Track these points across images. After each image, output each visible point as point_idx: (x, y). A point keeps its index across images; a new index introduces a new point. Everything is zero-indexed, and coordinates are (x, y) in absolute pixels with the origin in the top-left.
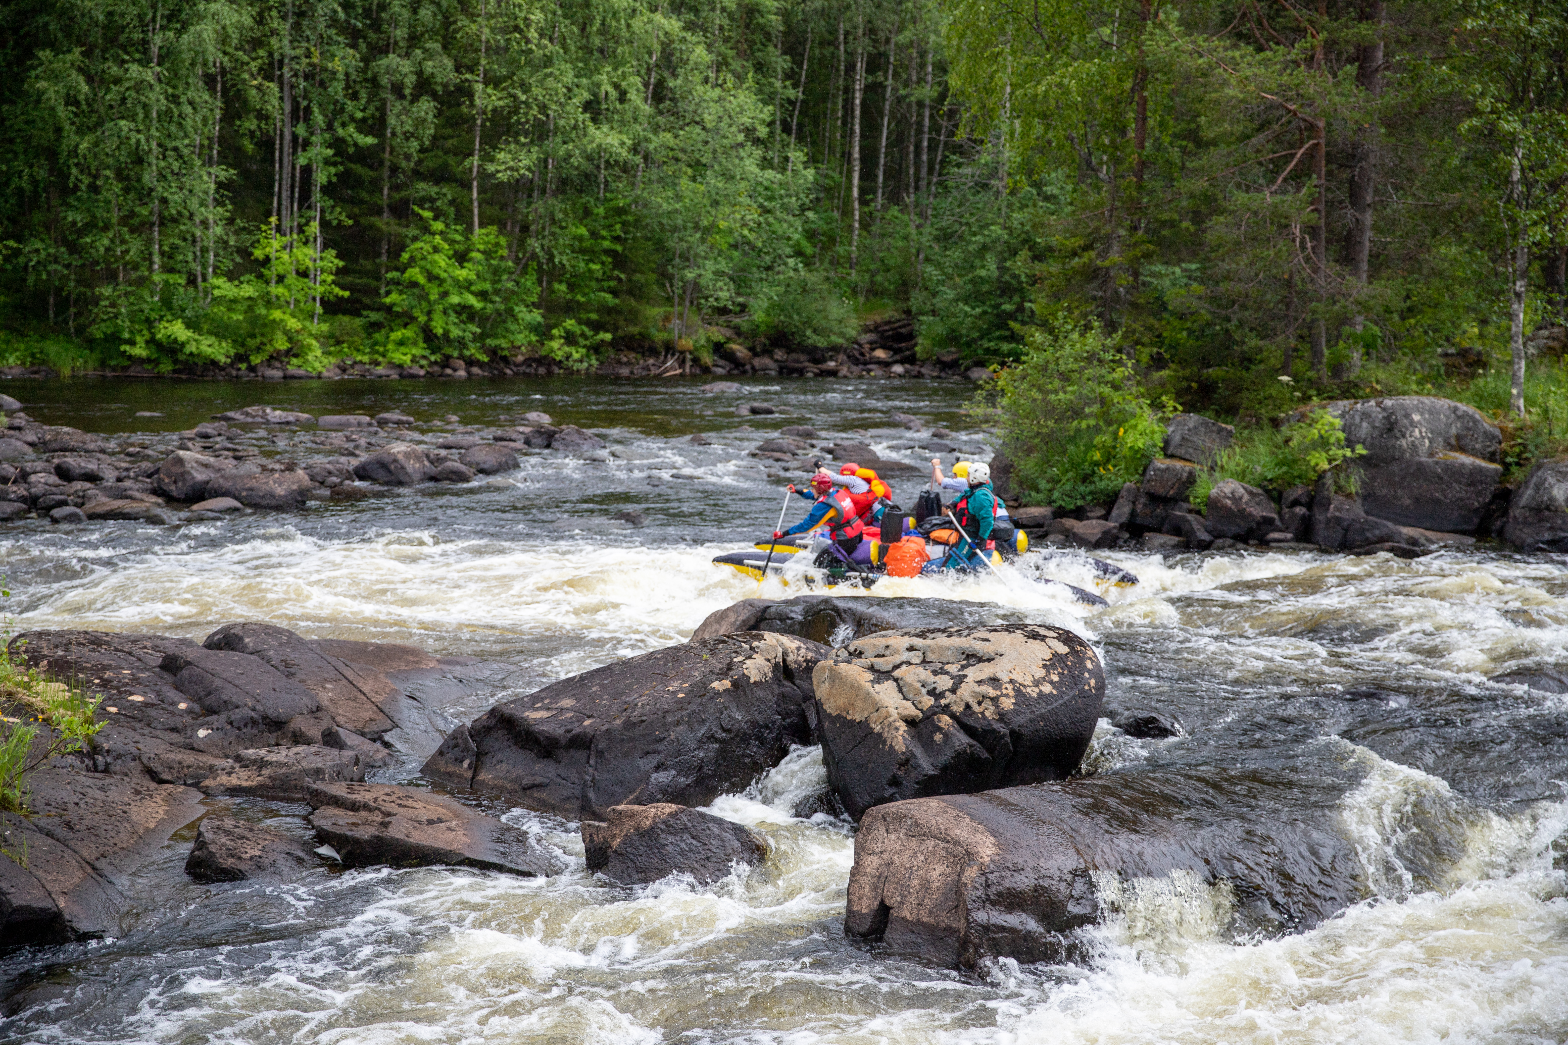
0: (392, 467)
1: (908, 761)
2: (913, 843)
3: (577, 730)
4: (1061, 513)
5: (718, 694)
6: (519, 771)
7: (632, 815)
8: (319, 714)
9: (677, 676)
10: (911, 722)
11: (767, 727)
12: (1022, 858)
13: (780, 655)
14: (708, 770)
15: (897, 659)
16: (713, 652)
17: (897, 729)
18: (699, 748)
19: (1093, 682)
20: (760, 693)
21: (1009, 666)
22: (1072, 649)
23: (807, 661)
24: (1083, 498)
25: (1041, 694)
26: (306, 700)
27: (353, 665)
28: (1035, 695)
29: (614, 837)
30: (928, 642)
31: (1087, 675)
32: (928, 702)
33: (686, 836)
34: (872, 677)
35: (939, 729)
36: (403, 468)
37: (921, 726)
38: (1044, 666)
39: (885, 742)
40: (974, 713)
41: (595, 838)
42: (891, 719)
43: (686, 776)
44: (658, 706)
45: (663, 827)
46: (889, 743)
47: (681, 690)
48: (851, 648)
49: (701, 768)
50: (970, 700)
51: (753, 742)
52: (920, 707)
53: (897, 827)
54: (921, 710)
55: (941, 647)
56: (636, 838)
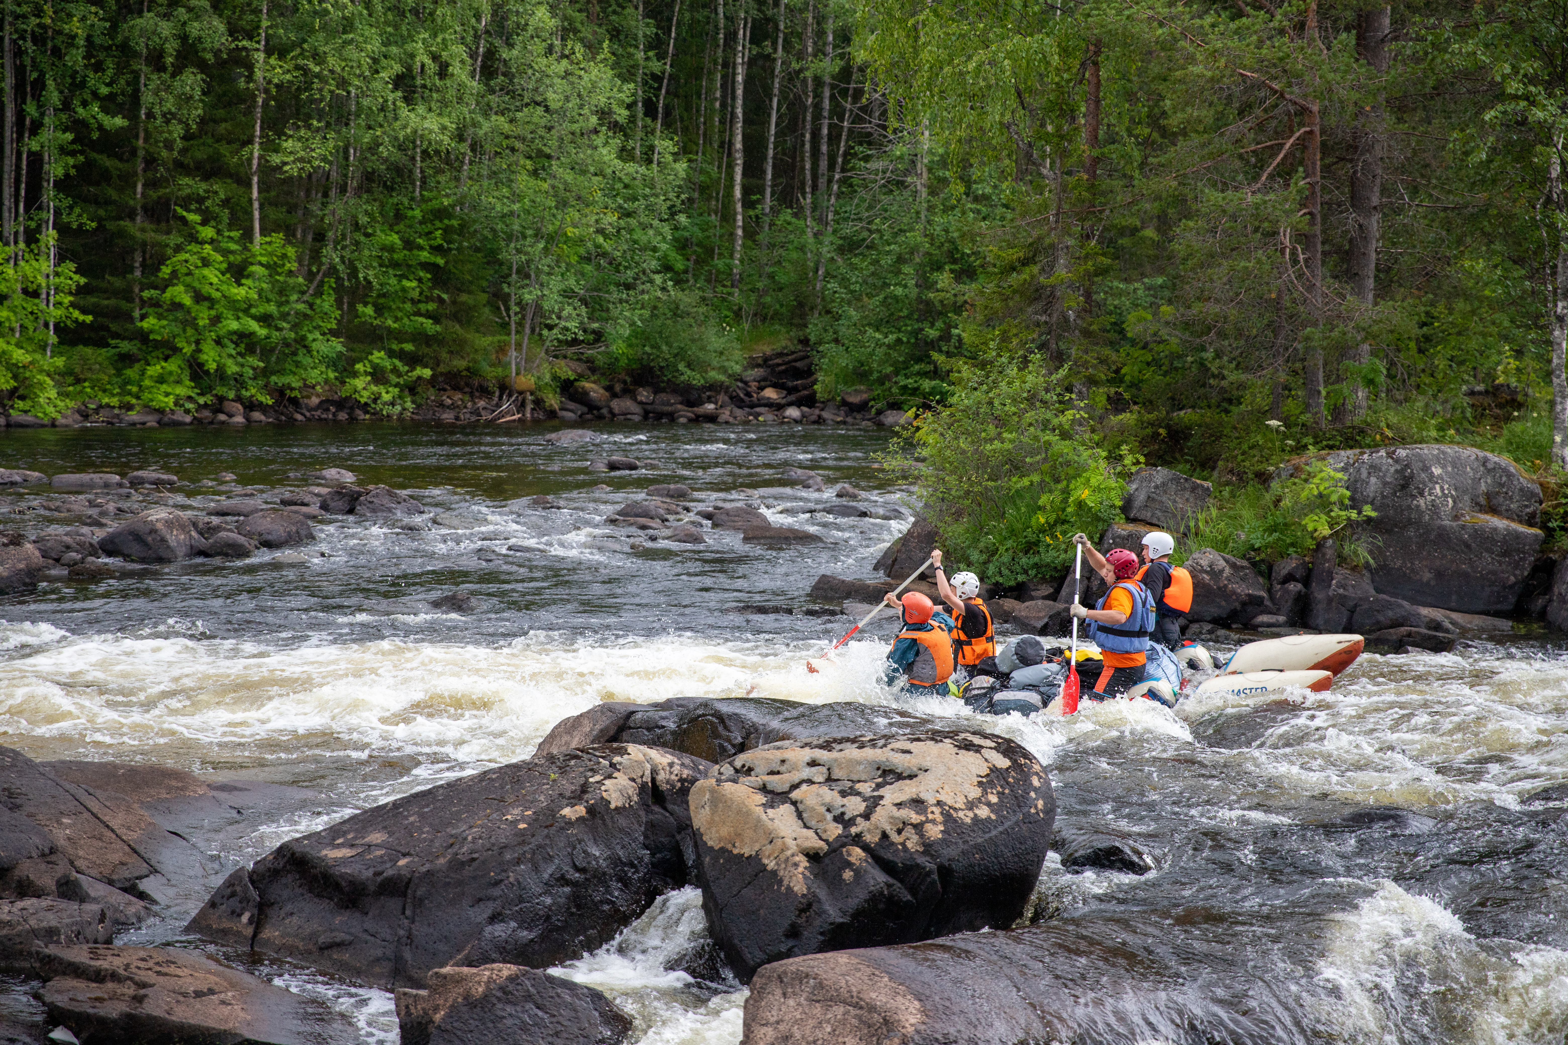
0: (150, 539)
1: (810, 905)
2: (818, 1010)
3: (390, 872)
5: (570, 823)
6: (314, 926)
7: (459, 980)
8: (53, 858)
9: (518, 802)
10: (813, 857)
11: (632, 865)
12: (954, 1027)
13: (648, 773)
14: (556, 920)
15: (796, 777)
16: (563, 770)
17: (796, 865)
18: (546, 893)
19: (1040, 804)
20: (622, 822)
21: (935, 785)
22: (1014, 762)
23: (682, 780)
24: (1026, 572)
25: (976, 818)
26: (36, 840)
27: (98, 793)
28: (968, 820)
29: (436, 1009)
30: (834, 754)
31: (1033, 794)
32: (835, 830)
33: (529, 1006)
34: (764, 800)
35: (849, 865)
36: (163, 540)
37: (827, 861)
38: (980, 784)
39: (780, 882)
40: (893, 844)
41: (413, 1011)
42: (789, 853)
43: (530, 929)
44: (493, 840)
45: (499, 994)
46: (785, 883)
47: (523, 819)
48: (738, 763)
49: (548, 918)
50: (888, 828)
51: (614, 884)
52: (824, 837)
53: (797, 989)
54: (827, 841)
55: (850, 761)
56: (464, 1009)
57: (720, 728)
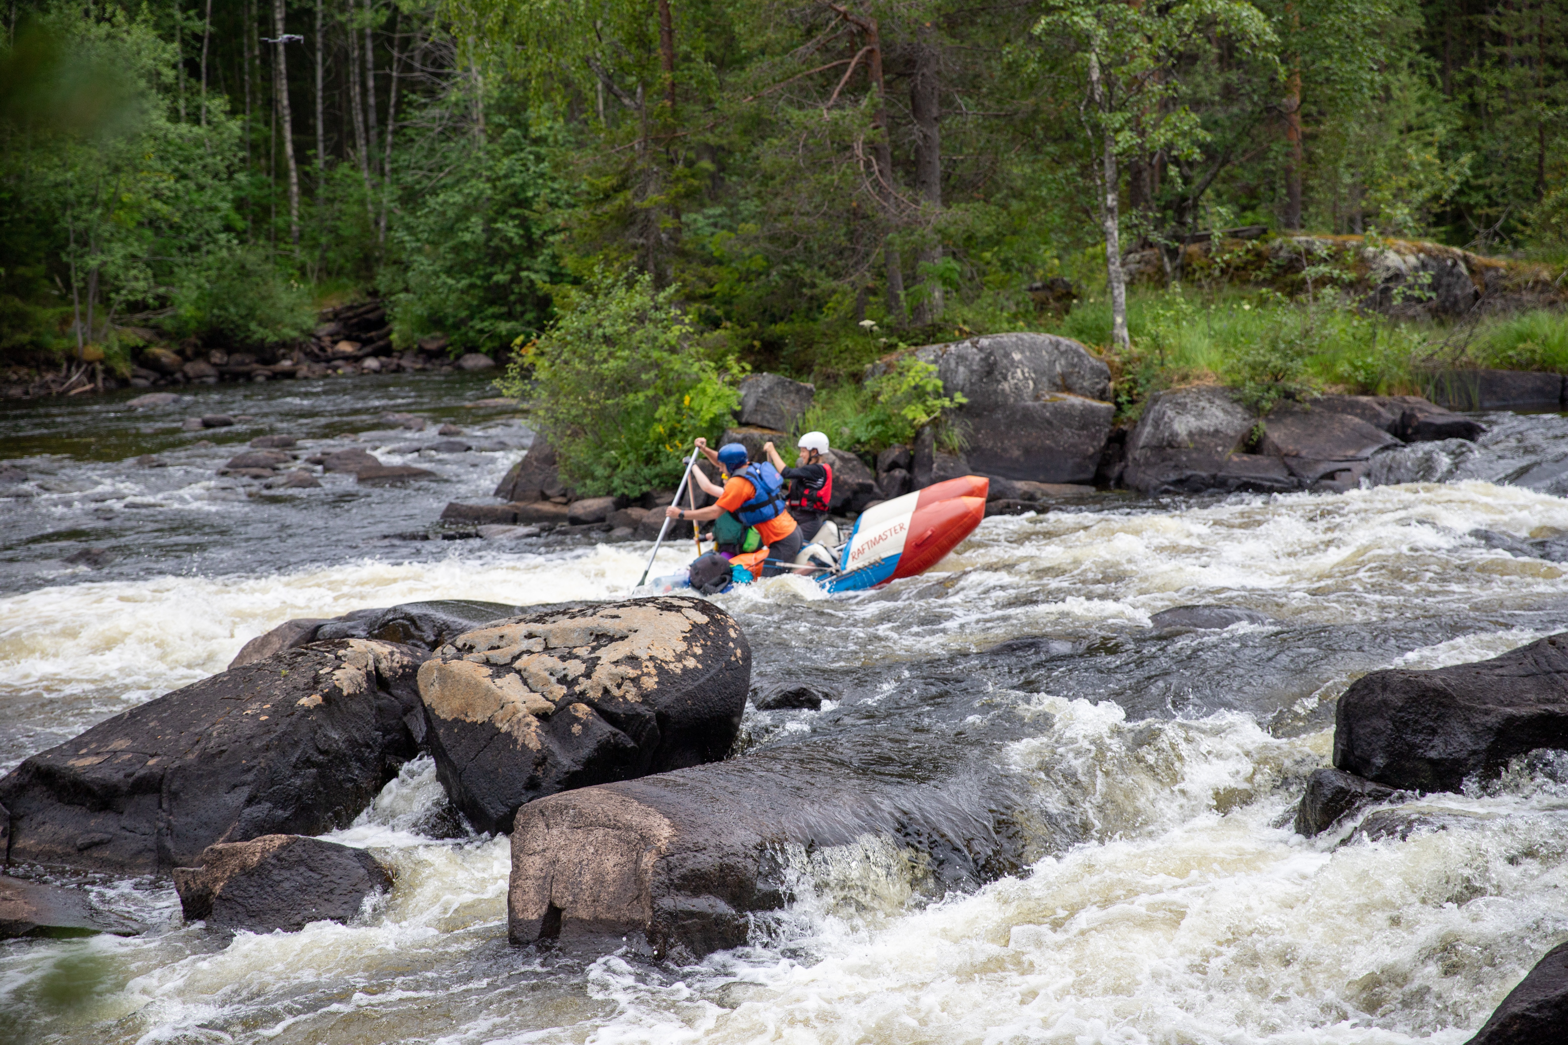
1: (545, 759)
2: (580, 835)
3: (142, 772)
4: (624, 502)
5: (308, 711)
6: (69, 830)
7: (234, 854)
9: (253, 698)
10: (542, 716)
11: (368, 746)
12: (702, 837)
13: (371, 662)
14: (307, 799)
15: (516, 649)
16: (292, 666)
17: (528, 725)
18: (296, 775)
19: (739, 652)
20: (355, 707)
21: (647, 642)
22: (712, 617)
23: (402, 667)
24: (649, 482)
25: (685, 669)
28: (678, 671)
29: (216, 880)
30: (548, 626)
31: (731, 645)
32: (560, 691)
33: (302, 869)
34: (490, 672)
35: (577, 719)
37: (555, 718)
38: (685, 638)
39: (516, 740)
40: (614, 697)
41: (192, 885)
42: (520, 715)
43: (284, 808)
44: (238, 733)
45: (274, 861)
46: (520, 741)
47: (263, 712)
48: (459, 643)
49: (299, 797)
50: (608, 684)
51: (353, 764)
52: (550, 697)
53: (559, 820)
54: (553, 701)
55: (564, 630)
56: (242, 878)
57: (412, 629)
